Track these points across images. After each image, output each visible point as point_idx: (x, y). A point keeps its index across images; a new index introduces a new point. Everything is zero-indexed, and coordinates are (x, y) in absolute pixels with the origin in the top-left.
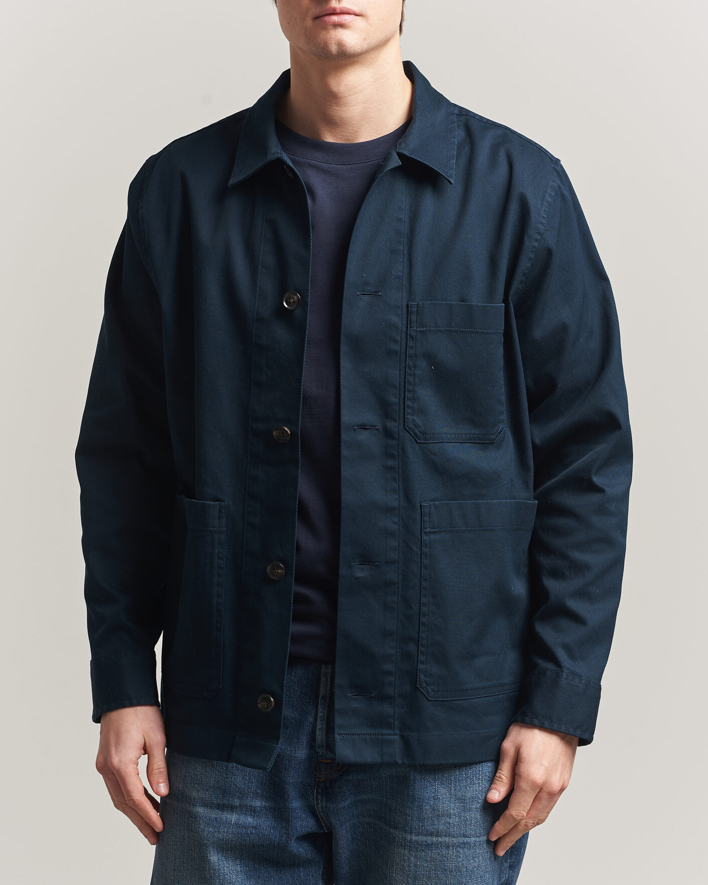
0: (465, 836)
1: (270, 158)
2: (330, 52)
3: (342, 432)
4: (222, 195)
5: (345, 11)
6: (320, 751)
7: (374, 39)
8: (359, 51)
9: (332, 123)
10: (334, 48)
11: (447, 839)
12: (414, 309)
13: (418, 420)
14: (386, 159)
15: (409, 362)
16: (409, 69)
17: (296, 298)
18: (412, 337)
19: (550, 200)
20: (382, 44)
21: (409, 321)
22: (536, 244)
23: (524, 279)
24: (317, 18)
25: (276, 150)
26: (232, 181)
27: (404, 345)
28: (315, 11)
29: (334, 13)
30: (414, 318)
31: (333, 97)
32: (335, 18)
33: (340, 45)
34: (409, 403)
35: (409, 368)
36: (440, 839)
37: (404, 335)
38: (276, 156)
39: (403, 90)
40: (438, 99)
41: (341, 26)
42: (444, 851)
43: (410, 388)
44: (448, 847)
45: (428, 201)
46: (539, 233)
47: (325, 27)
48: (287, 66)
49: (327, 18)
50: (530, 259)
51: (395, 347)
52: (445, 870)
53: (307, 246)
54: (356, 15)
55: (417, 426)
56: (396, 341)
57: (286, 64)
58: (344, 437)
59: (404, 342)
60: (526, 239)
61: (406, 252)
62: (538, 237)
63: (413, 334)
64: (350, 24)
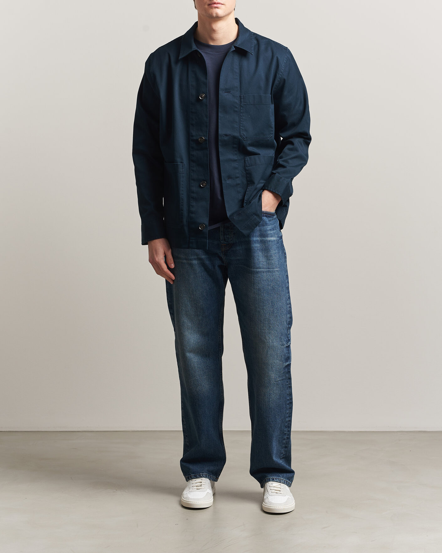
0: (269, 268)
1: (193, 50)
2: (213, 16)
3: (219, 137)
4: (177, 61)
5: (219, 3)
6: (222, 242)
7: (227, 12)
8: (222, 16)
9: (213, 39)
10: (214, 15)
11: (263, 270)
12: (242, 97)
13: (245, 134)
14: (230, 48)
15: (241, 114)
16: (237, 21)
17: (203, 95)
18: (242, 106)
19: (285, 62)
20: (229, 14)
21: (241, 101)
22: (281, 76)
23: (276, 87)
24: (209, 5)
25: (194, 47)
26: (180, 58)
27: (239, 109)
28: (209, 2)
29: (215, 3)
30: (242, 100)
31: (214, 31)
32: (215, 5)
33: (217, 14)
34: (241, 127)
35: (241, 116)
36: (261, 270)
37: (239, 106)
38: (194, 49)
39: (235, 28)
40: (247, 30)
41: (217, 8)
42: (263, 274)
43: (242, 123)
44: (263, 272)
45: (245, 63)
46: (282, 73)
47: (212, 8)
48: (197, 20)
49: (213, 5)
50: (278, 81)
51: (236, 109)
52: (264, 280)
53: (206, 78)
54: (222, 4)
55: (244, 135)
56: (237, 108)
57: (196, 20)
58: (220, 138)
59: (239, 108)
60: (277, 74)
61: (239, 79)
62: (281, 74)
63: (242, 105)
64: (220, 7)
